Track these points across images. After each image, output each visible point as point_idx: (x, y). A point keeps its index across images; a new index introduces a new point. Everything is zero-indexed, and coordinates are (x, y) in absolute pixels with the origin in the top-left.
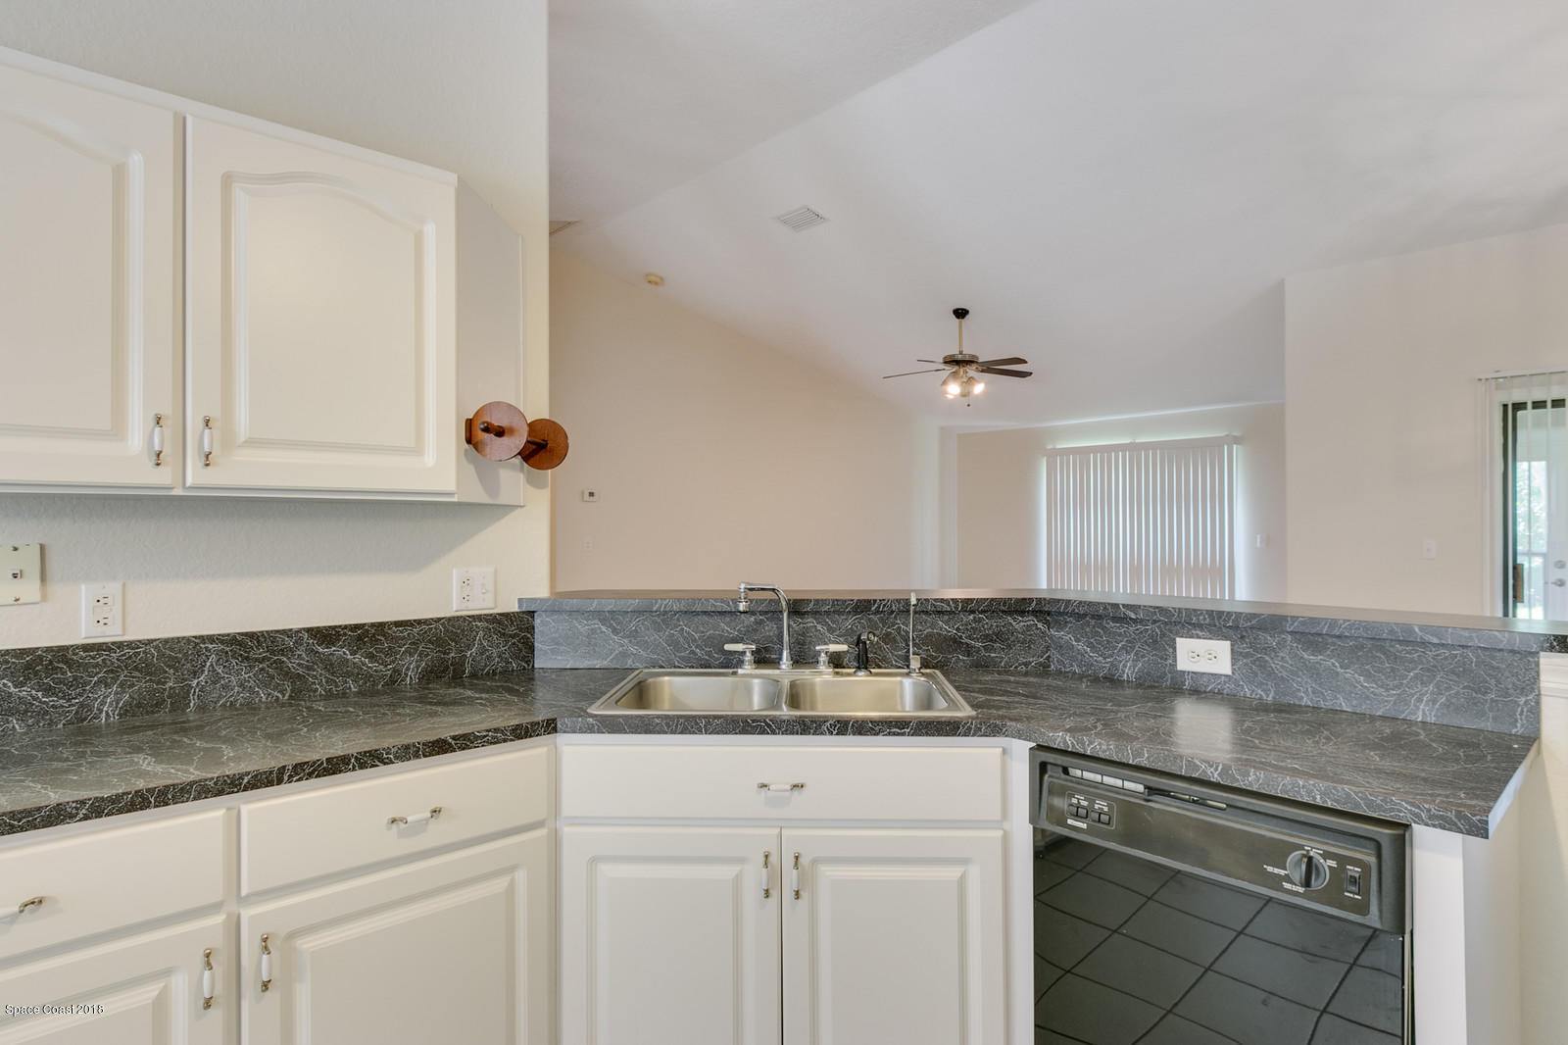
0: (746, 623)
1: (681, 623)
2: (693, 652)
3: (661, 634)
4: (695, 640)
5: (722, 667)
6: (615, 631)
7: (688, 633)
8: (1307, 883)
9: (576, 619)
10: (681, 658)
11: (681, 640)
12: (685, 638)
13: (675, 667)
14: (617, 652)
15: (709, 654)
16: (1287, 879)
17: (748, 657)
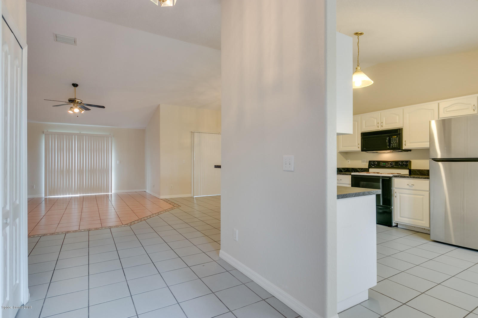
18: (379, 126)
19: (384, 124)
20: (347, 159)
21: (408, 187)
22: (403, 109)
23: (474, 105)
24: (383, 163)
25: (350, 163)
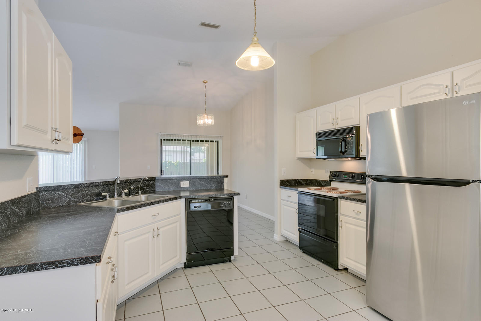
0: (102, 188)
1: (85, 190)
2: (89, 198)
3: (80, 193)
4: (89, 194)
5: (96, 200)
6: (67, 195)
7: (87, 192)
8: (225, 206)
9: (54, 192)
10: (85, 199)
11: (85, 194)
12: (86, 194)
13: (84, 202)
14: (67, 200)
15: (92, 197)
16: (223, 206)
17: (108, 196)
18: (335, 124)
19: (339, 121)
20: (310, 168)
21: (353, 215)
22: (360, 98)
23: (447, 87)
24: (345, 175)
25: (313, 172)
